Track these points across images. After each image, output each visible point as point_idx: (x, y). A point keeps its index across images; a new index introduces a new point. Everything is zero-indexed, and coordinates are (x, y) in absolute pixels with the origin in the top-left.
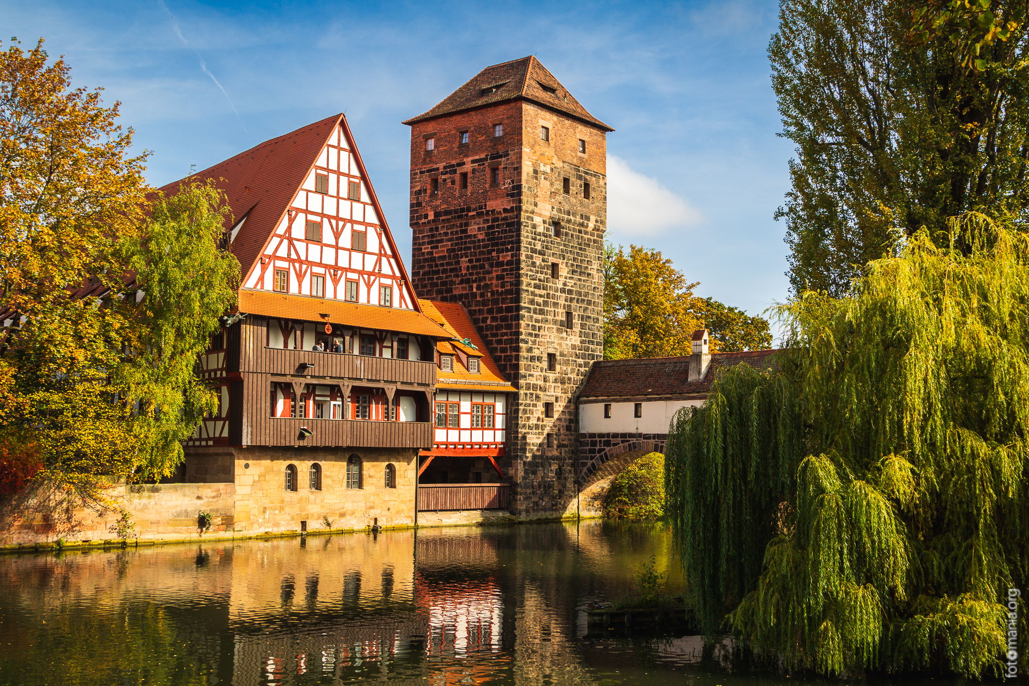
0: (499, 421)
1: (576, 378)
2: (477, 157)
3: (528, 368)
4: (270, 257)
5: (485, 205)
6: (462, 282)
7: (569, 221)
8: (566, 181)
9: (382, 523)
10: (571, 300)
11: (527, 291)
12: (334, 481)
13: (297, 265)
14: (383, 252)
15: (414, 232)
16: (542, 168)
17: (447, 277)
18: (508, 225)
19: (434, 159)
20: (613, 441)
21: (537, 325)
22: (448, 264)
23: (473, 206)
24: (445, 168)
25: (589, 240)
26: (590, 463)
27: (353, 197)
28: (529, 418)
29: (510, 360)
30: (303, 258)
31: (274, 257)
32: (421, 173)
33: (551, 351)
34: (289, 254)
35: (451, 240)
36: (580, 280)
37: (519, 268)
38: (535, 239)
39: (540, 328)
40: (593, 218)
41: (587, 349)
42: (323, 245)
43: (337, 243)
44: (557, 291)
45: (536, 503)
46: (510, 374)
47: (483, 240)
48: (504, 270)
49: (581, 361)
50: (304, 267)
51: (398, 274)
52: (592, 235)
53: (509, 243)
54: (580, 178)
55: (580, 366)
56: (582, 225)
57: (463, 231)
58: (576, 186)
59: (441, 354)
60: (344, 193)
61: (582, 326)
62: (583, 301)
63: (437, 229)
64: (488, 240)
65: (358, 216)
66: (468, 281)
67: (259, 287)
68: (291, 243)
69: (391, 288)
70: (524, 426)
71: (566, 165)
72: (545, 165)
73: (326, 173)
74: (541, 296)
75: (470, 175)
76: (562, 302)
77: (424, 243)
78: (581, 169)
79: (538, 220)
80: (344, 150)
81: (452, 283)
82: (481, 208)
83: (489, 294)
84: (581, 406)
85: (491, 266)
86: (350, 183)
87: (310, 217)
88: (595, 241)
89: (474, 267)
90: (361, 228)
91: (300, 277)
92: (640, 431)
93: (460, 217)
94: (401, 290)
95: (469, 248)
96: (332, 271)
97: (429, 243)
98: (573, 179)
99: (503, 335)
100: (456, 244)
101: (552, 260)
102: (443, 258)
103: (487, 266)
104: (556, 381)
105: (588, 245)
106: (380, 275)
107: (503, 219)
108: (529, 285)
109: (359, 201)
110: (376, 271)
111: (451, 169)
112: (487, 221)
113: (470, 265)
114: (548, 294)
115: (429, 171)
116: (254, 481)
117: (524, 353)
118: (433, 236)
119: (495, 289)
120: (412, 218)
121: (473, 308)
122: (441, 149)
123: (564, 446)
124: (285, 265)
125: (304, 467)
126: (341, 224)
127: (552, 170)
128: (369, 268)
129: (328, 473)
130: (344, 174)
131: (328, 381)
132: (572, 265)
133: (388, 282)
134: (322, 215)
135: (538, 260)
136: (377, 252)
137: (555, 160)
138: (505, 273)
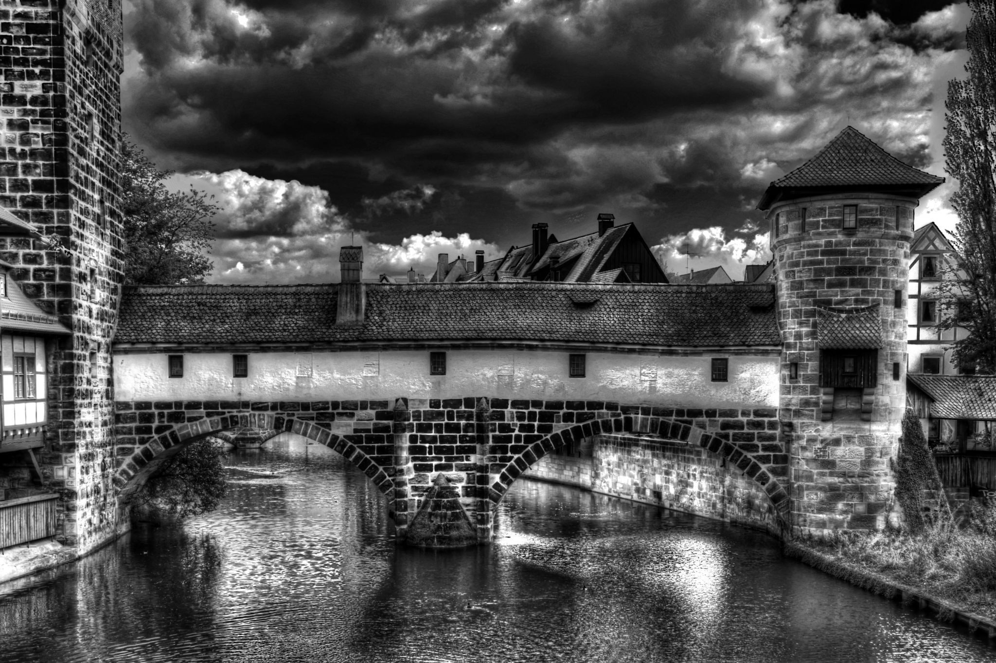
0: (41, 386)
3: (78, 293)
7: (99, 43)
10: (103, 180)
11: (73, 157)
20: (188, 413)
21: (82, 218)
28: (81, 380)
29: (51, 278)
33: (92, 264)
36: (108, 148)
37: (62, 114)
38: (75, 65)
39: (84, 225)
40: (115, 46)
41: (116, 265)
44: (93, 163)
48: (26, 113)
49: (112, 284)
53: (36, 63)
55: (112, 292)
56: (108, 54)
61: (111, 227)
70: (79, 394)
74: (82, 168)
76: (97, 182)
84: (118, 359)
92: (245, 398)
101: (88, 106)
104: (97, 317)
107: (17, 16)
108: (73, 145)
114: (87, 167)
117: (74, 267)
123: (105, 423)
135: (78, 103)
138: (29, 118)
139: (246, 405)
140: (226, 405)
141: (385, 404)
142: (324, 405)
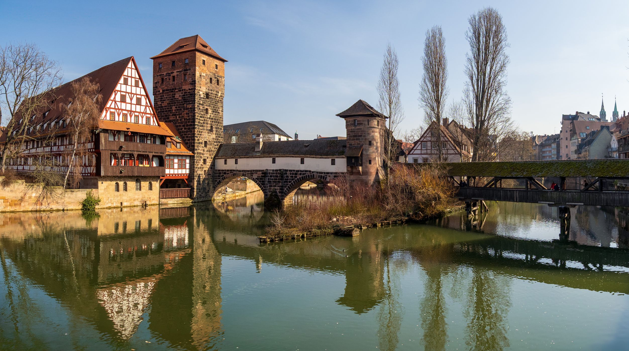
0: (188, 166)
1: (214, 150)
2: (179, 70)
3: (198, 147)
4: (108, 108)
5: (182, 87)
6: (173, 115)
7: (212, 93)
8: (211, 79)
9: (148, 203)
10: (213, 122)
11: (198, 118)
12: (131, 188)
13: (118, 111)
14: (147, 105)
15: (155, 97)
16: (203, 74)
17: (167, 113)
18: (190, 95)
19: (162, 71)
20: (227, 172)
21: (201, 131)
22: (167, 109)
23: (177, 88)
24: (166, 74)
25: (219, 100)
26: (218, 180)
27: (137, 85)
28: (198, 165)
29: (191, 144)
30: (120, 108)
31: (110, 108)
32: (157, 76)
33: (206, 140)
34: (115, 107)
35: (169, 100)
36: (215, 114)
37: (194, 110)
38: (200, 100)
40: (220, 92)
41: (218, 139)
42: (126, 103)
43: (131, 102)
44: (207, 119)
45: (201, 195)
46: (191, 149)
47: (181, 100)
48: (189, 111)
49: (216, 144)
50: (120, 111)
51: (152, 113)
52: (220, 98)
53: (191, 101)
54: (216, 78)
55: (215, 145)
56: (216, 95)
57: (173, 97)
58: (214, 81)
59: (167, 142)
60: (133, 84)
61: (216, 131)
62: (216, 122)
63: (163, 96)
64: (183, 100)
65: (138, 92)
66: (175, 115)
67: (105, 119)
68: (115, 103)
70: (196, 168)
71: (211, 73)
72: (204, 73)
73: (127, 77)
74: (202, 120)
75: (176, 77)
76: (209, 122)
77: (158, 101)
78: (216, 75)
79: (201, 93)
80: (133, 69)
81: (169, 115)
82: (180, 88)
83: (183, 120)
84: (216, 160)
85: (184, 109)
86: (135, 80)
87: (122, 93)
88: (221, 101)
89: (177, 110)
90: (139, 97)
91: (119, 115)
92: (237, 169)
93: (172, 92)
94: (153, 119)
95: (176, 103)
96: (130, 112)
97: (160, 101)
98: (213, 78)
99: (188, 134)
100: (171, 101)
101: (206, 107)
102: (166, 106)
103: (182, 109)
104: (207, 151)
107: (188, 93)
108: (198, 116)
109: (138, 87)
110: (145, 112)
111: (169, 75)
112: (183, 93)
114: (205, 120)
115: (160, 75)
116: (105, 189)
117: (196, 141)
118: (162, 98)
119: (185, 118)
120: (154, 92)
121: (177, 125)
122: (165, 67)
123: (210, 174)
124: (114, 111)
125: (121, 184)
126: (132, 95)
127: (206, 75)
128: (142, 111)
129: (129, 185)
130: (133, 78)
131: (129, 152)
132: (213, 109)
133: (149, 116)
134: (126, 92)
135: (201, 107)
136: (145, 105)
137: (207, 71)
139: (237, 170)
140: (234, 170)
141: (263, 170)
142: (251, 171)
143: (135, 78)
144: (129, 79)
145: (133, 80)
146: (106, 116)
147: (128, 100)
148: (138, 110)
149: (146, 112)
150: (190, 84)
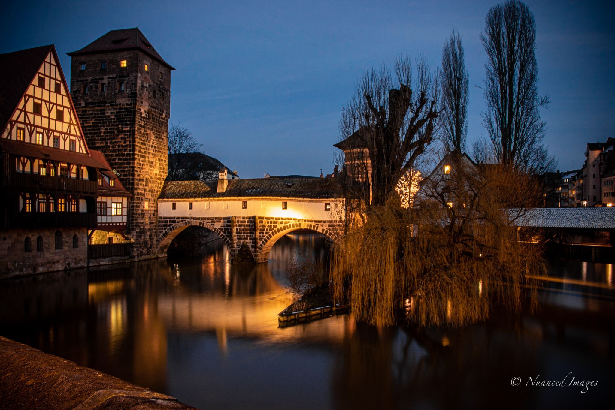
0: (125, 211)
1: (158, 189)
2: (111, 76)
3: (138, 185)
4: (15, 121)
5: (116, 101)
6: (101, 139)
7: (155, 112)
8: (155, 92)
9: (72, 266)
10: (156, 151)
11: (138, 146)
12: (49, 245)
13: (29, 127)
14: (71, 122)
16: (145, 85)
17: (92, 137)
18: (128, 112)
19: (85, 75)
20: (177, 220)
21: (142, 163)
22: (92, 130)
23: (108, 101)
24: (92, 80)
25: (163, 122)
26: (164, 231)
27: (58, 91)
28: (138, 210)
29: (129, 181)
30: (32, 123)
31: (17, 121)
32: (77, 81)
33: (147, 176)
34: (25, 120)
35: (94, 117)
36: (159, 141)
37: (134, 134)
38: (141, 120)
39: (143, 165)
40: (165, 111)
41: (161, 175)
42: (42, 117)
43: (49, 115)
44: (150, 146)
45: (142, 252)
46: (129, 188)
47: (114, 119)
48: (126, 135)
49: (159, 181)
50: (33, 128)
51: (79, 134)
52: (164, 119)
53: (128, 121)
54: (160, 91)
55: (159, 183)
56: (160, 114)
57: (101, 114)
58: (158, 95)
60: (53, 89)
61: (160, 164)
62: (160, 152)
64: (116, 119)
65: (59, 102)
66: (104, 139)
67: (9, 138)
68: (26, 114)
69: (75, 141)
70: (136, 214)
71: (155, 84)
72: (146, 83)
73: (44, 77)
74: (143, 149)
75: (106, 85)
76: (152, 152)
78: (161, 87)
79: (142, 110)
80: (53, 65)
81: (95, 140)
82: (113, 102)
83: (117, 147)
84: (159, 204)
85: (118, 132)
86: (56, 83)
88: (165, 123)
89: (108, 132)
90: (61, 108)
91: (31, 134)
92: (192, 216)
93: (101, 106)
94: (80, 143)
95: (106, 122)
96: (47, 131)
98: (157, 92)
99: (125, 168)
100: (98, 120)
101: (148, 131)
102: (90, 126)
103: (116, 132)
104: (149, 191)
105: (162, 124)
106: (70, 134)
107: (126, 109)
108: (138, 142)
109: (60, 93)
110: (68, 132)
111: (95, 81)
112: (116, 109)
113: (106, 131)
114: (146, 148)
115: (81, 81)
116: (9, 247)
117: (136, 177)
118: (84, 115)
119: (120, 144)
121: (108, 154)
122: (90, 70)
123: (152, 223)
124: (22, 126)
125: (34, 238)
126: (51, 105)
127: (149, 86)
128: (65, 130)
129: (46, 241)
130: (53, 78)
131: (48, 191)
132: (156, 134)
133: (74, 138)
134: (42, 100)
135: (142, 130)
136: (69, 122)
137: (150, 81)
138: (126, 136)
139: (192, 218)
140: (187, 218)
141: (229, 218)
142: (213, 218)
143: (56, 79)
144: (47, 80)
145: (53, 82)
146: (10, 134)
147: (45, 112)
148: (59, 128)
149: (70, 132)
150: (128, 97)
